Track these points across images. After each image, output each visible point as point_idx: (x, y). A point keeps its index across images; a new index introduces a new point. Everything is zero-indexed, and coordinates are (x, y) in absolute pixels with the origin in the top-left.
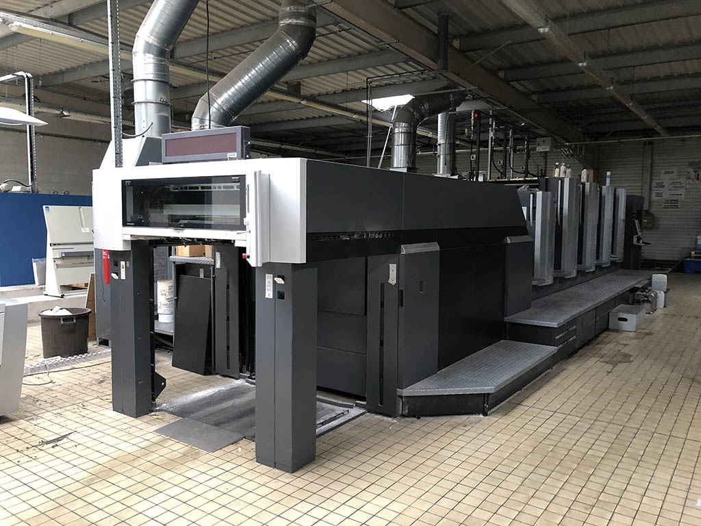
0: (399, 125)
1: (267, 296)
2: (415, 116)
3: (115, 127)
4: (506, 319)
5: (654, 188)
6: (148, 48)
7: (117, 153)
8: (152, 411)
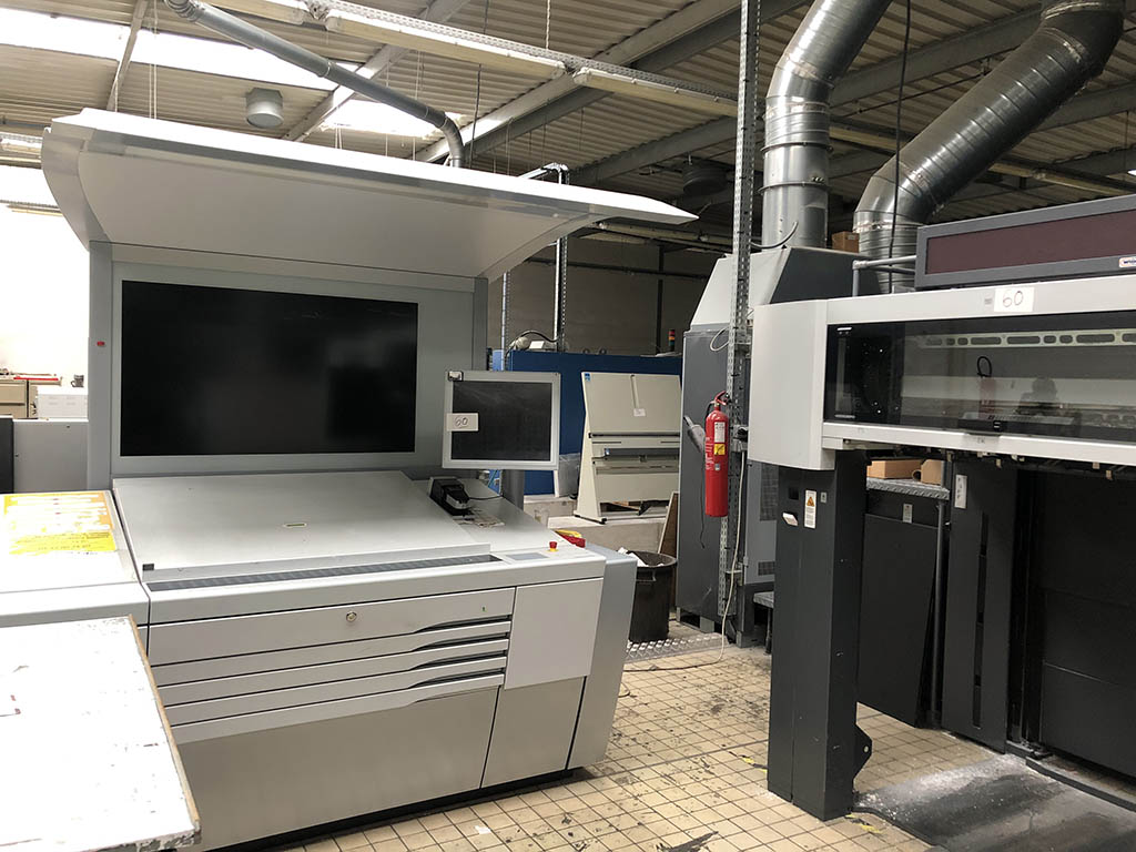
3: (740, 232)
6: (797, 86)
7: (739, 280)
8: (852, 809)
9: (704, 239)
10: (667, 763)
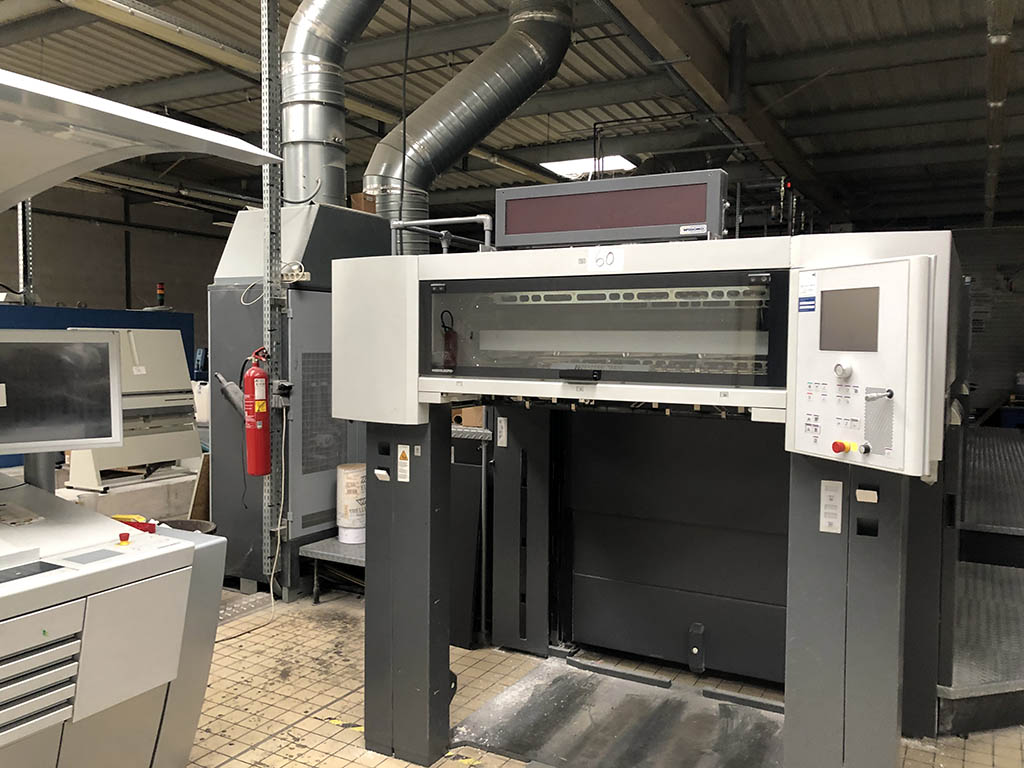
1: (824, 527)
6: (313, 45)
7: (272, 233)
8: (449, 747)
9: (183, 193)
10: (253, 747)
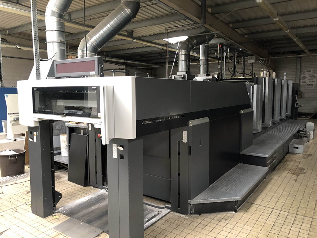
0: (182, 51)
1: (113, 157)
2: (190, 46)
3: (36, 56)
4: (241, 153)
5: (301, 79)
6: (53, 13)
8: (53, 213)
